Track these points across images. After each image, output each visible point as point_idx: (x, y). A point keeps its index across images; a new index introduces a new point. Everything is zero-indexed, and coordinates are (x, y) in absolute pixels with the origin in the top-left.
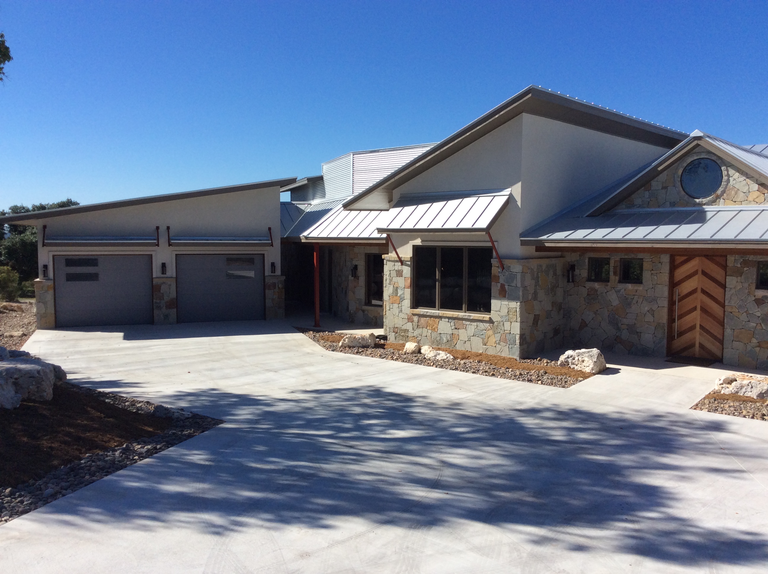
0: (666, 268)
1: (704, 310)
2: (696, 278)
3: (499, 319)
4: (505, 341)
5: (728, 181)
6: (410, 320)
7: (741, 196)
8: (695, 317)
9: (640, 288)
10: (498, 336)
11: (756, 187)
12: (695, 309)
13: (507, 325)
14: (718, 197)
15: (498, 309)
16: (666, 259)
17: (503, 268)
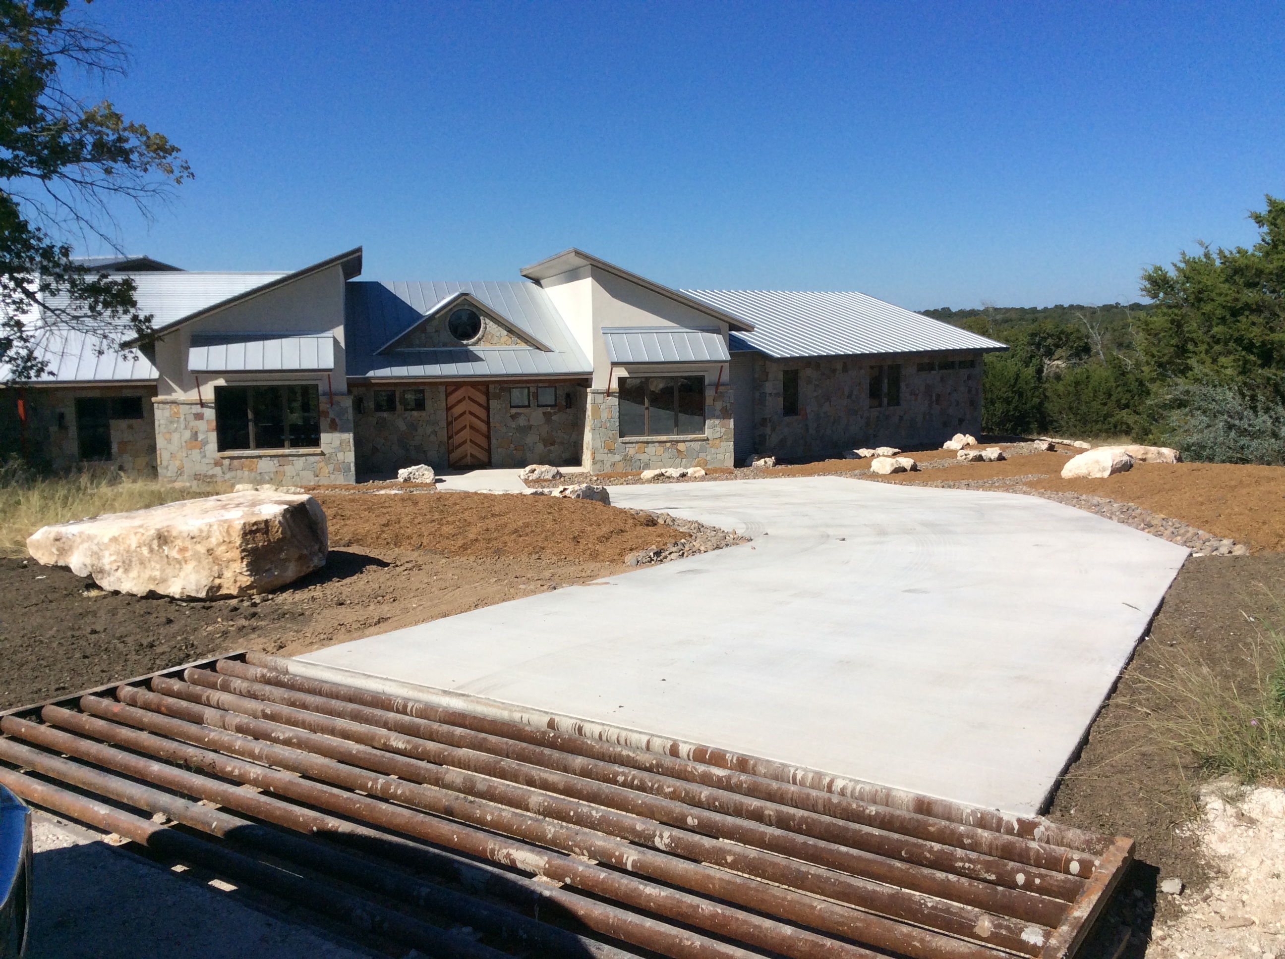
0: (443, 397)
1: (471, 427)
2: (464, 403)
3: (331, 451)
4: (339, 470)
5: (486, 328)
6: (217, 464)
7: (496, 339)
8: (466, 434)
9: (424, 414)
10: (331, 467)
11: (505, 333)
12: (465, 427)
13: (340, 456)
14: (479, 340)
15: (329, 441)
16: (442, 389)
17: (332, 405)
